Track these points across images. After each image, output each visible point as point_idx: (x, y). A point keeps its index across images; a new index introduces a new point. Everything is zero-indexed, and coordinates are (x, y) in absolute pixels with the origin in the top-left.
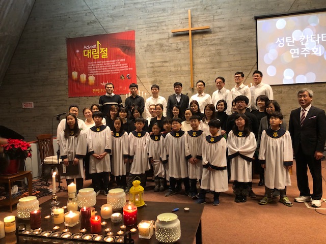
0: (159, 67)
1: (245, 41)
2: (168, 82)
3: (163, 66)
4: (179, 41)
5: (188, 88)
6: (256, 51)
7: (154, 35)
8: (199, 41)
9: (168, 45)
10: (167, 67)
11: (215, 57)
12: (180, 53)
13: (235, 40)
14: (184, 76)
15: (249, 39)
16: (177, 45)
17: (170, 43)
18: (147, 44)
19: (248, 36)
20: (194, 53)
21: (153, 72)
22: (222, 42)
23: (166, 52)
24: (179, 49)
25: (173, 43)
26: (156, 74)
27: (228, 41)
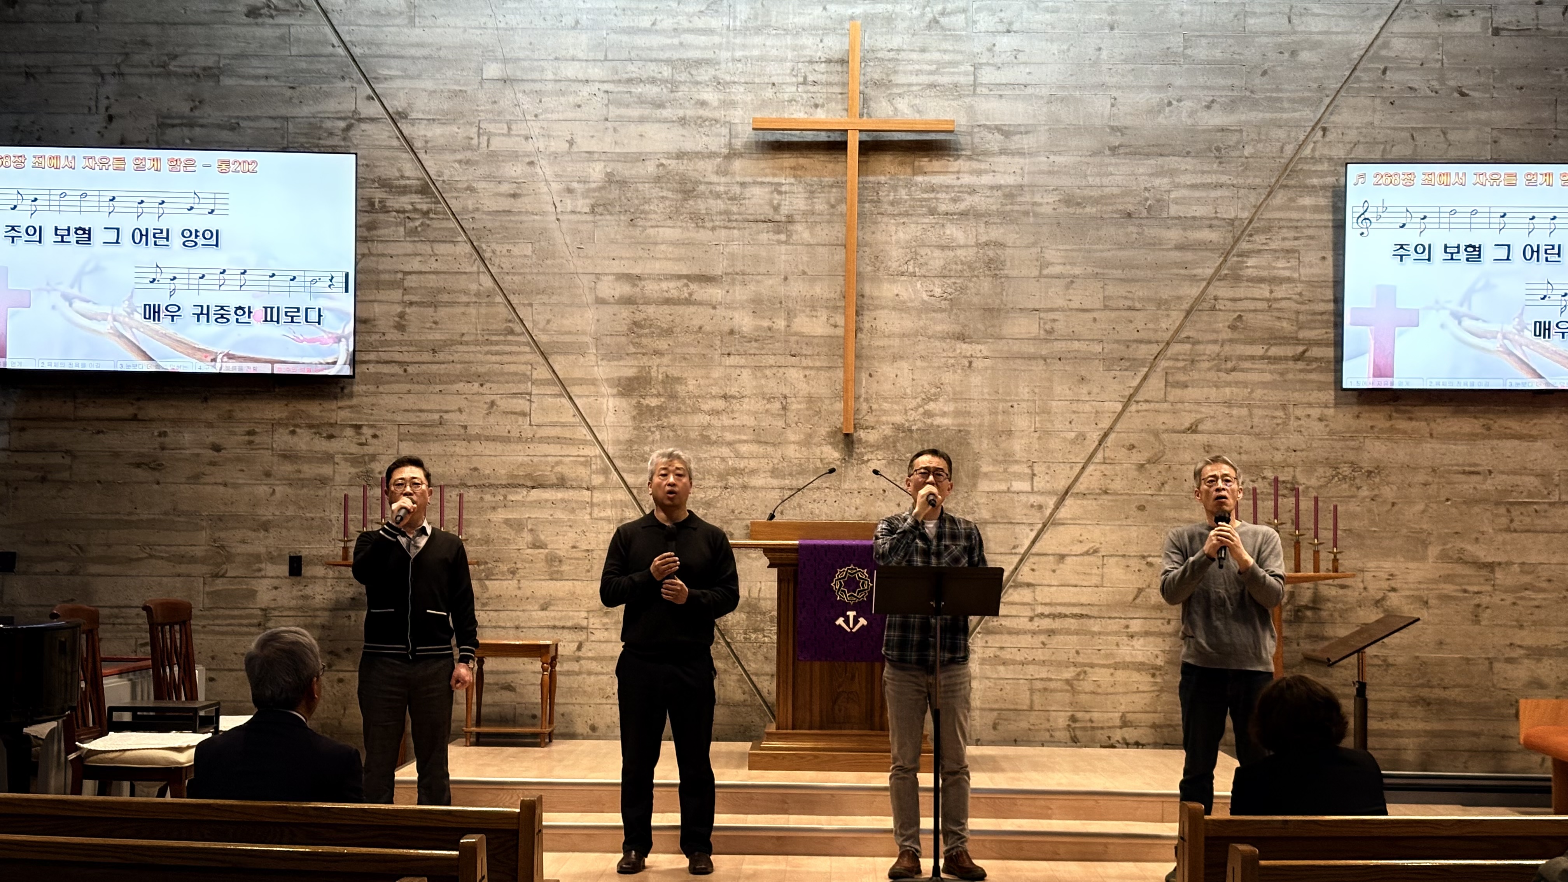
0: (668, 301)
1: (1129, 215)
2: (715, 390)
3: (688, 302)
4: (785, 180)
5: (823, 431)
7: (649, 129)
8: (895, 188)
9: (726, 193)
10: (714, 308)
11: (970, 281)
12: (786, 243)
13: (1078, 204)
14: (804, 368)
15: (1150, 206)
16: (776, 195)
17: (738, 179)
18: (607, 174)
19: (1146, 189)
20: (866, 249)
21: (629, 329)
22: (1011, 204)
23: (713, 229)
24: (784, 219)
25: (755, 183)
26: (650, 340)
27: (1041, 204)
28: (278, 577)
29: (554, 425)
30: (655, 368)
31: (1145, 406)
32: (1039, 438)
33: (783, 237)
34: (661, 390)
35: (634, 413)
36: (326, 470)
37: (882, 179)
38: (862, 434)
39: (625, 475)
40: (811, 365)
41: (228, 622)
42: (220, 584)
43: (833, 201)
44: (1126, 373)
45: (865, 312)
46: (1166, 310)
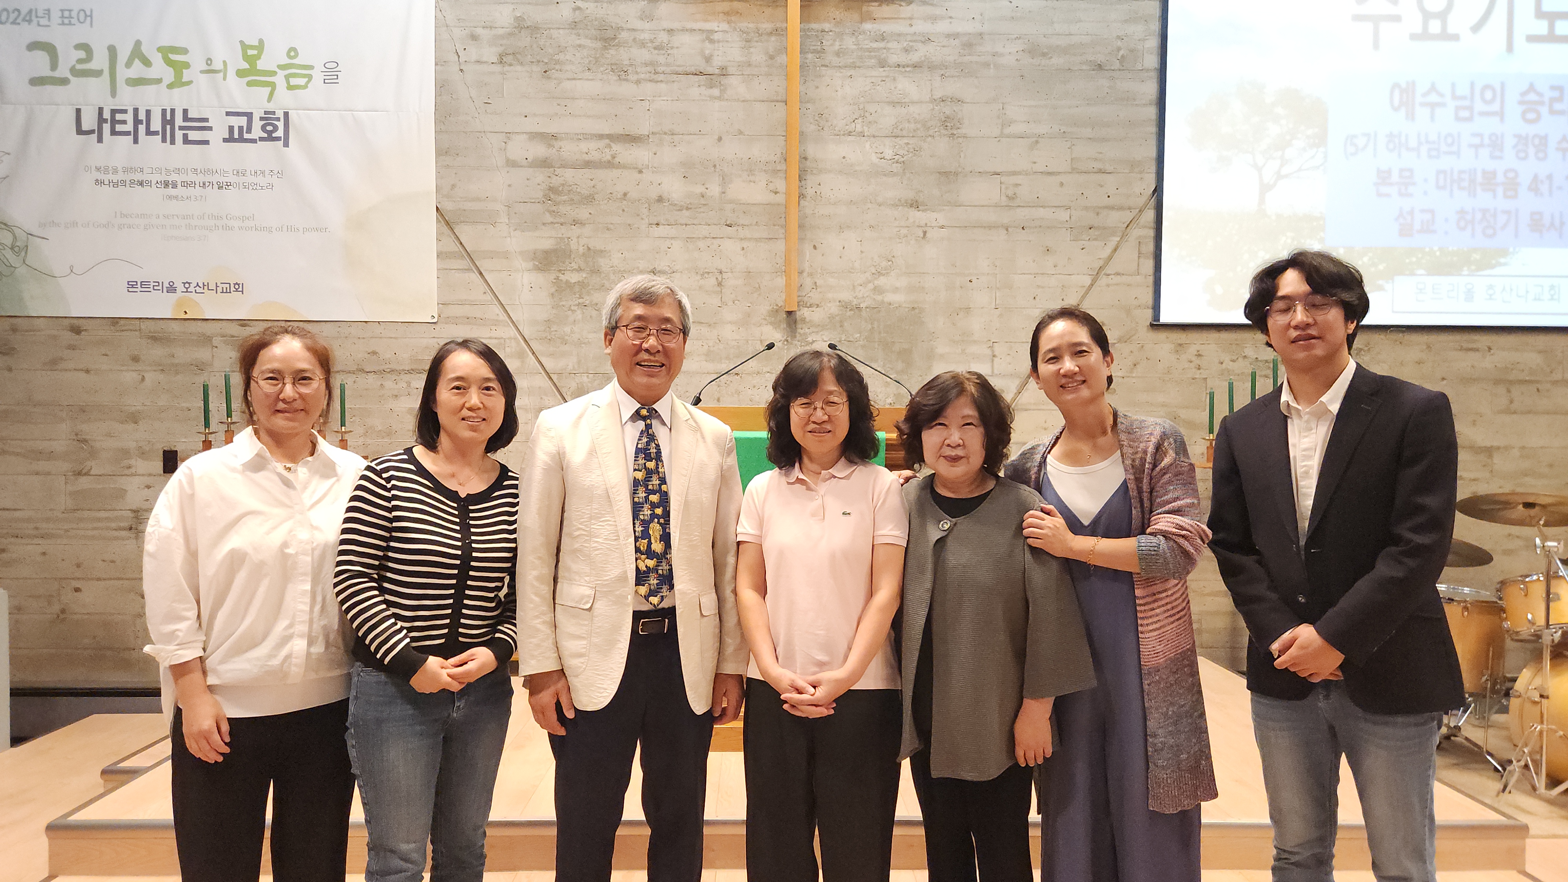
0: (588, 164)
1: (1100, 67)
2: (642, 265)
3: (610, 165)
4: (716, 25)
5: (764, 308)
6: (1153, 129)
8: (840, 35)
9: (652, 41)
10: (640, 172)
11: (924, 141)
12: (719, 98)
13: (1044, 55)
14: (742, 239)
15: (1123, 56)
16: (707, 44)
17: (667, 25)
18: (517, 19)
19: (1118, 37)
20: (809, 105)
21: (544, 196)
22: (970, 55)
23: (638, 82)
24: (717, 71)
25: (684, 30)
26: (569, 208)
27: (1002, 55)
28: (150, 475)
29: (462, 304)
30: (575, 240)
31: (1117, 279)
32: (1001, 316)
33: (716, 92)
34: (583, 266)
35: (553, 290)
36: (203, 354)
37: (827, 26)
38: (805, 313)
39: (543, 360)
40: (749, 236)
41: (95, 525)
42: (84, 483)
43: (771, 50)
44: (1096, 243)
45: (808, 177)
46: (1141, 172)
